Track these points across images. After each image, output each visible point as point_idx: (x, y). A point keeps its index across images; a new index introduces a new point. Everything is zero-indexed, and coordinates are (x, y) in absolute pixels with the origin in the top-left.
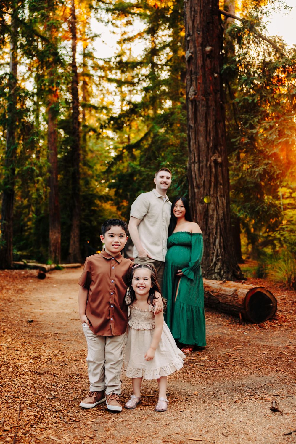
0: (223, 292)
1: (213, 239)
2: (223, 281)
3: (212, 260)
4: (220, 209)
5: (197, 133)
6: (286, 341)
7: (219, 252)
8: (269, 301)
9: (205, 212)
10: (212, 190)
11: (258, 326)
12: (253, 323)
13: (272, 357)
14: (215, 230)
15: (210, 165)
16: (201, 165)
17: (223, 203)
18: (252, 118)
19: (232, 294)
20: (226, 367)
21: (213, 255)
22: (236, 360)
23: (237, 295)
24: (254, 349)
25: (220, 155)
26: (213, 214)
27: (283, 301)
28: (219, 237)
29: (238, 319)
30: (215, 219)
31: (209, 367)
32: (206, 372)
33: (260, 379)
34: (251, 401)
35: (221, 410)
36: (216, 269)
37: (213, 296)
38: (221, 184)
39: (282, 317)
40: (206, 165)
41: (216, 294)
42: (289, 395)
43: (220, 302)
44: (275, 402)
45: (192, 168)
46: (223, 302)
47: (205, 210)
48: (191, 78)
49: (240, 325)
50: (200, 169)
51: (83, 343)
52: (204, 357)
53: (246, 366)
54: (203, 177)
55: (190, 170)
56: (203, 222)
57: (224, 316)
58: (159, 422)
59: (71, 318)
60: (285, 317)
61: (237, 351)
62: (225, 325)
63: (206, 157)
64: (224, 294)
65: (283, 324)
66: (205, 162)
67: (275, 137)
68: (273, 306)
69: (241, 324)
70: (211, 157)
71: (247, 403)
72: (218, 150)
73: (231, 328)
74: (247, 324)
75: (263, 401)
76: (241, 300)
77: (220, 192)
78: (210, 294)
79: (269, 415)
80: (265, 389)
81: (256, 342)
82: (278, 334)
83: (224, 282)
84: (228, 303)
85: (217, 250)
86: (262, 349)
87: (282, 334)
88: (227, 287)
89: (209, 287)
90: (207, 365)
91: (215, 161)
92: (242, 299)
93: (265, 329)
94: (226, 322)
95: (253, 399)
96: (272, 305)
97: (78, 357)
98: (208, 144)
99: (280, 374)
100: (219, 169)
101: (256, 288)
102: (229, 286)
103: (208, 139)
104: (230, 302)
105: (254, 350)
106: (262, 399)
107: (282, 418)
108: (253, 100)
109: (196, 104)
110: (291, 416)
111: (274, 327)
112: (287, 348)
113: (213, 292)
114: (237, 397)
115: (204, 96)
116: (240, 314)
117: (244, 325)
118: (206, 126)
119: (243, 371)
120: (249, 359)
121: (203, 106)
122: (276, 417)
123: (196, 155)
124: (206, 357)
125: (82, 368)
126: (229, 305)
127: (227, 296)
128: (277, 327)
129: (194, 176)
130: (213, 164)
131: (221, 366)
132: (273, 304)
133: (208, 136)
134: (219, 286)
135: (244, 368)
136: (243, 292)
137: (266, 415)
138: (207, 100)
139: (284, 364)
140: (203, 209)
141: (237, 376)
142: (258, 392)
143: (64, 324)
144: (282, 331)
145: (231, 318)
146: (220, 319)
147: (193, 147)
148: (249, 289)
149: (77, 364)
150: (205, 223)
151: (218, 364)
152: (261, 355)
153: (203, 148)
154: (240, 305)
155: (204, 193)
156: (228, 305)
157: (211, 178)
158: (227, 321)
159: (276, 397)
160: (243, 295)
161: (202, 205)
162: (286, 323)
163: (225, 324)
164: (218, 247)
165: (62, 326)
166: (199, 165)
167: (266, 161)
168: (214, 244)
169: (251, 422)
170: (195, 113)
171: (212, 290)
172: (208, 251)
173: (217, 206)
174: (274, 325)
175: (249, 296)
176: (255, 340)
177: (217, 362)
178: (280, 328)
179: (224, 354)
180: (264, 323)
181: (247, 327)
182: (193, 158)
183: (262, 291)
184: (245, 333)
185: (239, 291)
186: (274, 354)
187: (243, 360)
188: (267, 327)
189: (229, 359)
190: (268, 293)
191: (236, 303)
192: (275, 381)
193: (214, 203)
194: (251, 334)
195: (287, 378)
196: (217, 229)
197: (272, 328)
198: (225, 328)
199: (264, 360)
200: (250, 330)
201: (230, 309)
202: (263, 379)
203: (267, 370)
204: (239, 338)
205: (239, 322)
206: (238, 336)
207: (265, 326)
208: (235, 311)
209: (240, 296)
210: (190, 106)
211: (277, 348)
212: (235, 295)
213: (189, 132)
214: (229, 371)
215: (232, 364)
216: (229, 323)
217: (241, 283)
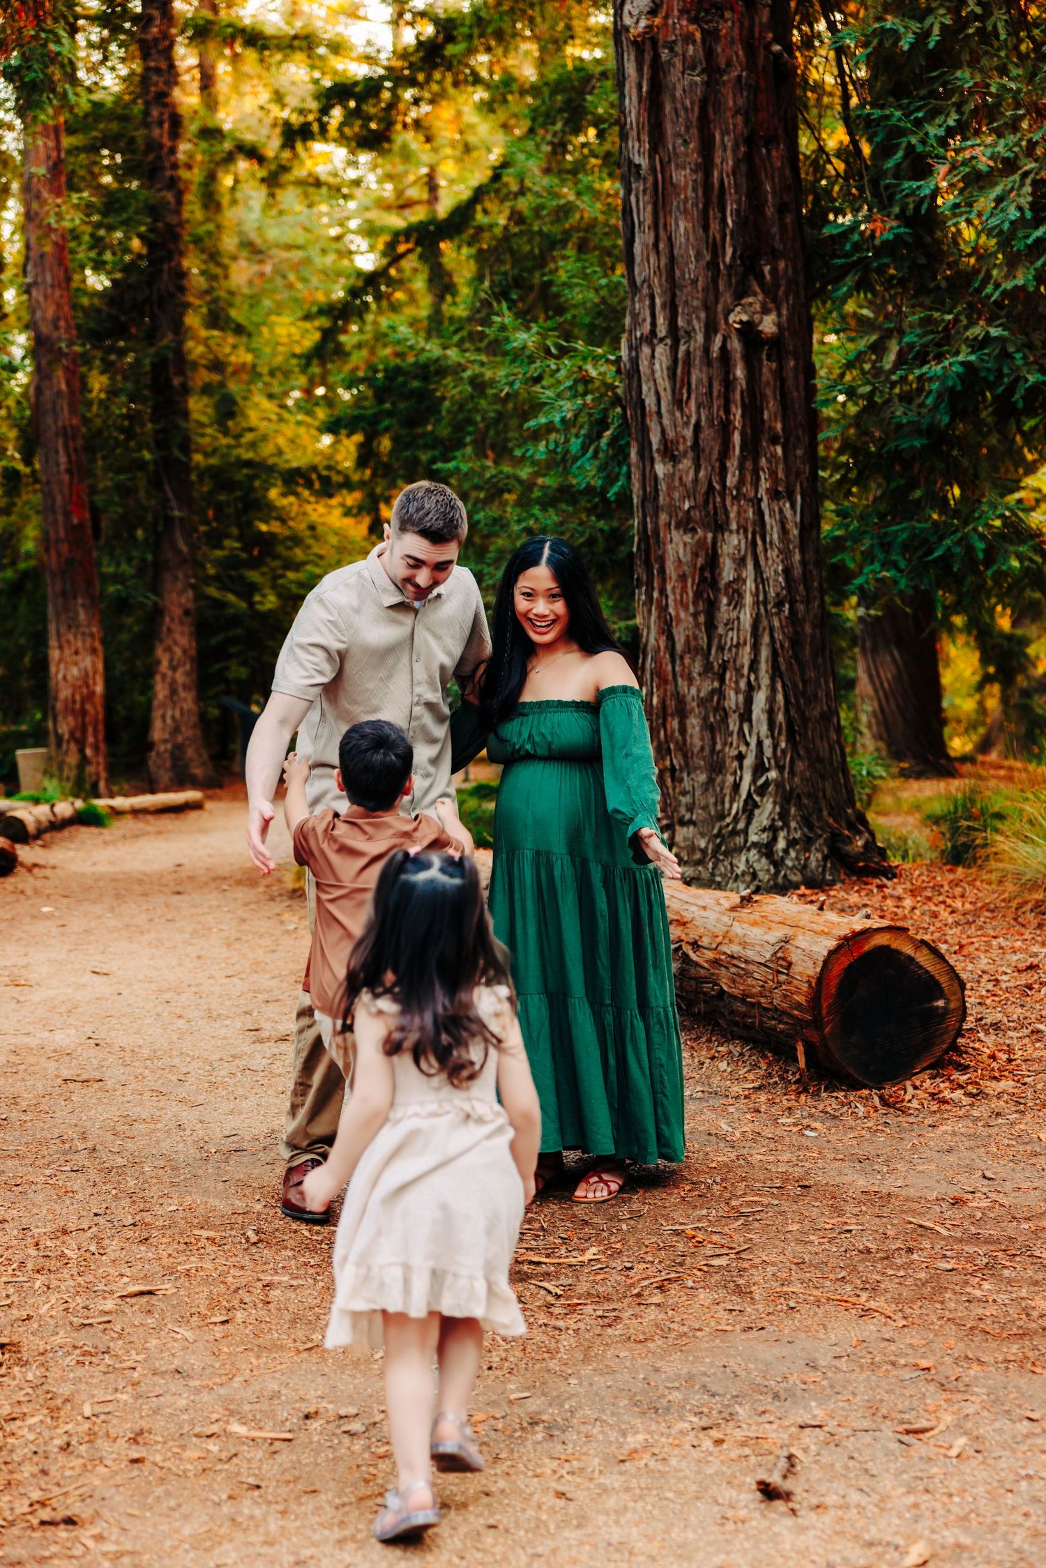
0: (734, 949)
1: (737, 692)
2: (743, 898)
3: (736, 787)
4: (773, 554)
5: (661, 198)
6: (971, 1170)
7: (768, 752)
8: (931, 987)
9: (702, 569)
10: (732, 465)
11: (876, 1100)
12: (855, 1086)
13: (873, 1246)
14: (748, 649)
15: (723, 348)
16: (682, 348)
17: (783, 524)
18: (918, 123)
19: (768, 956)
20: (657, 1299)
21: (741, 768)
22: (716, 1262)
23: (790, 964)
24: (815, 1209)
25: (772, 301)
26: (739, 580)
27: (1024, 979)
28: (765, 681)
29: (791, 1068)
30: (748, 599)
31: (588, 1295)
32: (561, 1324)
33: (777, 1350)
34: (695, 1454)
35: (552, 1494)
36: (754, 828)
37: (697, 964)
38: (774, 440)
39: (993, 1057)
40: (707, 349)
41: (710, 955)
42: (866, 1424)
43: (722, 991)
44: (790, 1457)
45: (644, 366)
46: (734, 991)
47: (700, 561)
49: (799, 1094)
50: (679, 371)
51: (80, 1196)
52: (583, 1251)
53: (739, 1291)
54: (693, 405)
55: (632, 374)
56: (695, 615)
57: (741, 1054)
58: (271, 1551)
59: (66, 1074)
60: (1005, 1057)
61: (737, 1218)
62: (737, 1097)
63: (703, 315)
64: (739, 958)
65: (992, 1087)
66: (700, 338)
67: (1014, 214)
68: (946, 1009)
69: (806, 1090)
70: (728, 312)
71: (673, 1462)
72: (760, 277)
73: (757, 1111)
74: (831, 1088)
75: (747, 1451)
76: (805, 987)
77: (773, 474)
78: (686, 955)
79: (743, 1513)
80: (776, 1396)
81: (840, 1174)
82: (954, 1134)
83: (746, 900)
84: (752, 996)
85: (760, 744)
86: (850, 1208)
87: (973, 1136)
88: (754, 924)
89: (683, 924)
90: (582, 1288)
91: (748, 332)
92: (809, 982)
94: (745, 1080)
95: (707, 1444)
96: (941, 1003)
97: (30, 1266)
98: (716, 250)
99: (870, 1328)
100: (767, 368)
101: (866, 933)
102: (764, 922)
103: (715, 226)
104: (761, 995)
105: (815, 1213)
106: (743, 1444)
107: (789, 1529)
108: (925, 35)
109: (656, 57)
110: (828, 1518)
111: (945, 1102)
112: (957, 1202)
113: (695, 945)
114: (640, 1437)
115: (695, 20)
116: (800, 1049)
117: (816, 1095)
118: (706, 165)
119: (722, 1314)
120: (772, 1258)
121: (690, 66)
122: (765, 1523)
123: (658, 301)
124: (594, 1250)
125: (29, 1318)
126: (759, 1004)
127: (751, 967)
128: (957, 1104)
129: (650, 401)
130: (735, 345)
131: (639, 1295)
132: (948, 1002)
133: (713, 214)
134: (726, 919)
135: (735, 1302)
136: (814, 948)
137: (730, 1514)
138: (710, 37)
139: (909, 1281)
140: (695, 555)
141: (682, 1341)
142: (742, 1411)
143: (24, 1104)
144: (978, 1119)
145: (769, 1065)
146: (723, 1065)
147: (646, 268)
148: (840, 938)
149: (15, 1298)
150: (702, 619)
151: (633, 1285)
152: (831, 1240)
153: (691, 269)
154: (798, 1006)
155: (696, 480)
156: (753, 1005)
157: (727, 411)
158: (751, 1077)
159: (807, 1431)
160: (810, 963)
161: (687, 538)
162: (1006, 1084)
163: (736, 1089)
164: (764, 729)
165: (14, 1115)
166: (674, 348)
167: (976, 331)
168: (746, 716)
169: (653, 1548)
170: (654, 101)
171: (693, 935)
172: (718, 747)
173: (759, 542)
174: (947, 1094)
175: (837, 970)
176: (837, 1164)
177: (631, 1273)
178: (972, 1105)
179: (677, 1233)
180: (908, 1083)
181: (829, 1102)
182: (649, 320)
183: (894, 946)
184: (808, 1133)
185: (796, 943)
186: (891, 1232)
187: (745, 1265)
188: (915, 1104)
189: (688, 1260)
190: (925, 951)
191: (785, 996)
192: (836, 1362)
193: (742, 528)
194: (833, 1138)
195: (893, 1347)
196: (756, 648)
197: (935, 1108)
198: (731, 1109)
199: (833, 1262)
200: (835, 1117)
201: (761, 1022)
202: (786, 1351)
203: (820, 1312)
204: (772, 1158)
205: (797, 1082)
206: (772, 1146)
207: (908, 1097)
208: (782, 1031)
209: (800, 969)
210: (630, 69)
211: (915, 1206)
212: (781, 963)
213: (628, 191)
214: (662, 1316)
215: (690, 1284)
216: (756, 1084)
217: (814, 908)
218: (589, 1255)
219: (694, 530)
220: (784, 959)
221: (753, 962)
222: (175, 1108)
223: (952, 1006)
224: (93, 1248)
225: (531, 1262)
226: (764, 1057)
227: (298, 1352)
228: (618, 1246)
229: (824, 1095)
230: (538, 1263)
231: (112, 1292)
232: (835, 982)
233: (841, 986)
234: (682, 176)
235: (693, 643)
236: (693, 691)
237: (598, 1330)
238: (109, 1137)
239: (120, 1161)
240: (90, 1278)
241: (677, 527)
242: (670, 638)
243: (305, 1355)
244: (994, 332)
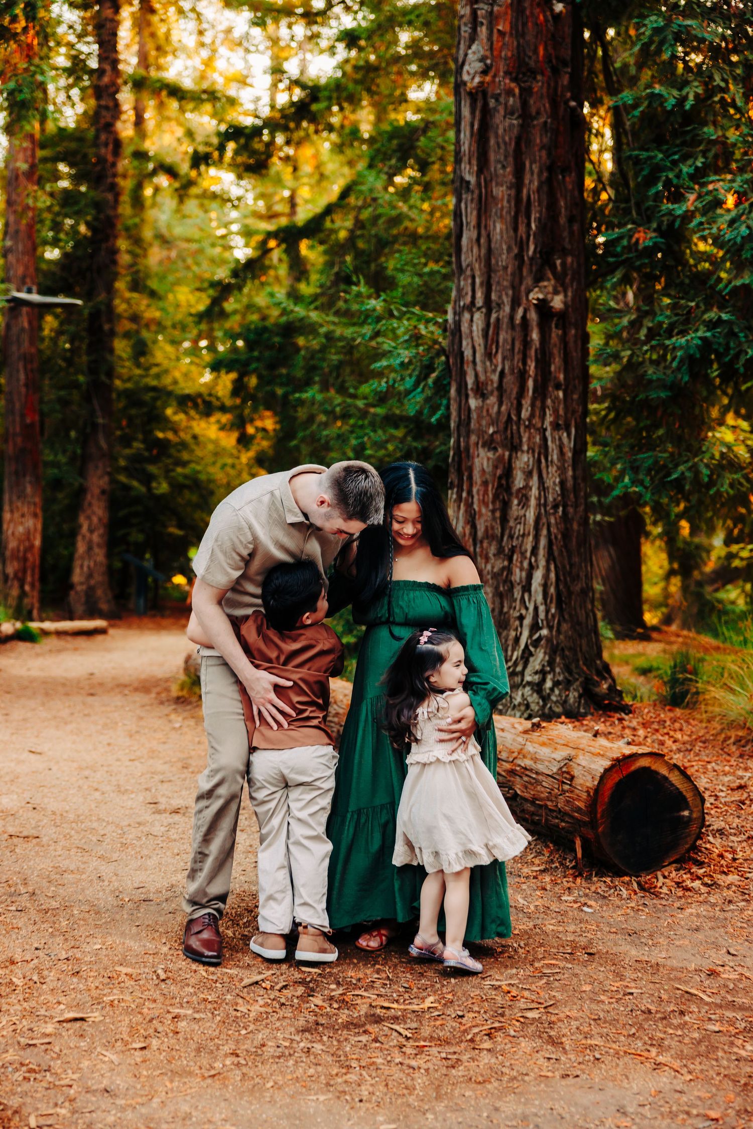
0: (527, 763)
1: (521, 569)
2: (534, 725)
3: (517, 640)
4: (553, 470)
5: (484, 206)
6: (717, 947)
7: (542, 615)
8: (680, 801)
9: (500, 478)
10: (526, 403)
11: (635, 886)
12: (619, 873)
13: (653, 1008)
14: (531, 538)
15: (524, 317)
16: (494, 316)
17: (561, 448)
18: (675, 163)
19: (555, 770)
20: (487, 1045)
21: (521, 626)
22: (530, 1015)
23: (572, 778)
24: (601, 972)
25: (561, 285)
26: (527, 487)
27: (736, 796)
28: (542, 563)
29: (569, 857)
30: (533, 502)
31: (432, 1038)
32: (414, 1063)
33: (592, 1097)
36: (528, 671)
38: (558, 387)
39: (721, 856)
40: (512, 318)
41: (507, 766)
43: (516, 794)
45: (465, 327)
47: (499, 472)
48: (474, 13)
49: (575, 877)
50: (491, 331)
51: (23, 932)
52: (423, 999)
53: (554, 1042)
54: (499, 357)
55: (456, 333)
56: (493, 511)
59: (11, 830)
60: (730, 856)
61: (541, 978)
62: (527, 877)
63: (510, 292)
64: (531, 770)
65: (722, 879)
66: (507, 309)
68: (690, 818)
69: (580, 875)
70: (529, 291)
72: (553, 267)
73: (544, 889)
74: (600, 874)
76: (584, 795)
77: (556, 411)
81: (616, 944)
82: (698, 916)
83: (535, 727)
84: (540, 800)
85: (536, 609)
86: (629, 974)
87: (713, 918)
88: (543, 744)
90: (426, 1031)
91: (543, 307)
92: (588, 792)
93: (657, 895)
94: (533, 863)
96: (686, 813)
98: (522, 246)
99: (664, 1080)
100: (555, 334)
101: (634, 757)
102: (550, 743)
103: (522, 229)
104: (548, 799)
105: (601, 976)
108: (683, 100)
109: (485, 105)
111: (687, 889)
112: (712, 973)
115: (515, 80)
116: (578, 843)
117: (588, 879)
118: (518, 185)
119: (541, 1061)
120: (574, 1013)
121: (510, 112)
123: (478, 281)
124: (431, 999)
126: (546, 806)
127: (540, 777)
128: (697, 892)
129: (468, 353)
130: (533, 316)
131: (472, 1040)
132: (691, 812)
133: (522, 220)
134: (520, 739)
135: (549, 1050)
136: (593, 766)
138: (526, 93)
139: (687, 1040)
140: (496, 467)
144: (714, 905)
145: (551, 853)
147: (470, 256)
148: (613, 760)
150: (498, 514)
151: (465, 1031)
152: (618, 1001)
153: (504, 259)
154: (579, 810)
155: (499, 412)
156: (540, 806)
157: (525, 363)
158: (537, 861)
160: (589, 778)
161: (490, 455)
162: (733, 878)
163: (526, 870)
164: (540, 598)
166: (488, 315)
167: (712, 315)
168: (527, 588)
170: (482, 136)
172: (505, 610)
173: (543, 461)
174: (688, 883)
175: (610, 783)
176: (612, 936)
177: (464, 1021)
178: (709, 893)
179: (496, 988)
180: (659, 873)
181: (600, 885)
182: (470, 294)
183: (654, 767)
184: (585, 909)
185: (578, 761)
186: (665, 996)
187: (554, 1018)
188: (665, 890)
189: (507, 1012)
190: (676, 773)
191: (568, 802)
192: (640, 1110)
193: (531, 449)
194: (605, 914)
195: (684, 1098)
196: (537, 538)
197: (680, 894)
198: (524, 887)
199: (623, 1020)
200: (605, 897)
201: (547, 820)
202: (599, 1097)
203: (621, 1063)
204: (561, 929)
205: (572, 868)
206: (560, 918)
207: (659, 884)
208: (563, 828)
209: (581, 781)
210: (466, 112)
211: (679, 975)
212: (565, 775)
213: (459, 201)
214: (493, 1060)
215: (512, 1033)
216: (542, 868)
217: (590, 735)
218: (428, 1003)
219: (495, 449)
220: (568, 773)
221: (543, 774)
222: (94, 863)
223: (695, 815)
224: (35, 978)
225: (382, 1007)
226: (547, 846)
227: (204, 1078)
228: (450, 996)
229: (595, 879)
230: (388, 1008)
231: (51, 1017)
232: (608, 793)
233: (612, 797)
234: (500, 191)
235: (490, 532)
236: (489, 567)
237: (444, 1071)
238: (45, 883)
239: (54, 904)
240: (33, 1004)
241: (483, 446)
242: (474, 527)
243: (209, 1081)
244: (725, 316)
